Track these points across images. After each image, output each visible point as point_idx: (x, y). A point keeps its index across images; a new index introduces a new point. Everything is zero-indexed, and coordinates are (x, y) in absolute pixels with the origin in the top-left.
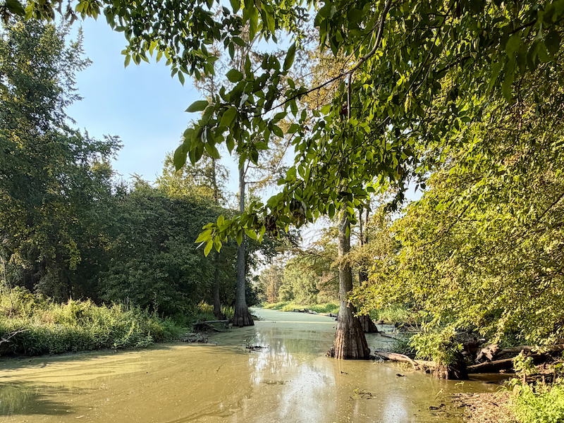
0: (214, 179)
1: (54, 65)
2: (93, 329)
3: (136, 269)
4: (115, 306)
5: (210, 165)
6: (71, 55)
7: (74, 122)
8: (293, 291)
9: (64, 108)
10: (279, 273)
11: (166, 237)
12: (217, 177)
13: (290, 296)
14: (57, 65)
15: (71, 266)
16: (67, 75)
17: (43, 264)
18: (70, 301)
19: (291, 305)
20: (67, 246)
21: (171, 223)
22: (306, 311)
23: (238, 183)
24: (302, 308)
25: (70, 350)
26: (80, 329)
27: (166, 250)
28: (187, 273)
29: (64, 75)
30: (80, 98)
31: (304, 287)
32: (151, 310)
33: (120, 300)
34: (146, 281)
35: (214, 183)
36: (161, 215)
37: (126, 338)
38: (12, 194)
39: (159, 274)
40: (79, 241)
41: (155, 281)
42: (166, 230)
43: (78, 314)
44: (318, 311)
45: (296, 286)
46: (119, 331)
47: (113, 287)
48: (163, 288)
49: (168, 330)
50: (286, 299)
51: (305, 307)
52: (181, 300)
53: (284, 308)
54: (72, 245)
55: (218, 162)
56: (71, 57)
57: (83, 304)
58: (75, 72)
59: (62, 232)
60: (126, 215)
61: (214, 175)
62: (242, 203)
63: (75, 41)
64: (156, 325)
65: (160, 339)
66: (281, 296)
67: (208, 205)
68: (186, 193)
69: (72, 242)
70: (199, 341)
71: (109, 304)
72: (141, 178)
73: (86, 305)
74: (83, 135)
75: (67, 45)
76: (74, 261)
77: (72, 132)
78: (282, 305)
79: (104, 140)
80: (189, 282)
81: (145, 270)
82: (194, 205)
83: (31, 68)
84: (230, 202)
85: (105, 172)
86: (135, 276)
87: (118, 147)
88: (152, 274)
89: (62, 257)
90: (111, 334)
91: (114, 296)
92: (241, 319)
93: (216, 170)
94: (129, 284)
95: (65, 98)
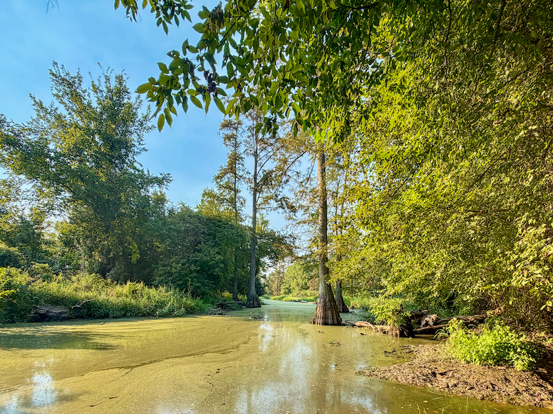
0: (235, 205)
1: (130, 129)
2: (143, 302)
3: (178, 263)
4: (161, 288)
5: (233, 196)
6: (142, 123)
7: (141, 166)
8: (291, 288)
9: (135, 157)
10: (281, 275)
11: (200, 243)
12: (237, 204)
13: (289, 291)
14: (132, 129)
15: (132, 260)
16: (138, 135)
17: (114, 259)
18: (129, 283)
19: (290, 297)
20: (131, 247)
21: (203, 233)
22: (300, 301)
23: (252, 208)
24: (297, 299)
25: (124, 316)
26: (133, 301)
27: (199, 251)
28: (214, 267)
29: (136, 135)
30: (146, 150)
31: (298, 285)
32: (187, 291)
33: (164, 285)
34: (184, 272)
35: (235, 208)
36: (197, 227)
37: (166, 310)
38: (95, 211)
39: (193, 267)
40: (139, 244)
41: (191, 272)
42: (200, 237)
43: (134, 292)
44: (308, 301)
45: (293, 284)
46: (161, 304)
47: (160, 276)
48: (195, 277)
49: (197, 306)
50: (286, 293)
51: (299, 298)
52: (208, 286)
53: (284, 299)
54: (134, 246)
55: (238, 195)
56: (141, 124)
57: (137, 285)
58: (144, 134)
59: (128, 237)
60: (173, 226)
61: (236, 202)
62: (254, 222)
63: (145, 114)
64: (189, 302)
65: (190, 312)
66: (282, 291)
67: (230, 221)
68: (215, 213)
69: (135, 244)
70: (219, 314)
71: (156, 287)
72: (186, 205)
73: (140, 286)
74: (146, 173)
75: (140, 117)
76: (135, 257)
77: (139, 171)
78: (283, 297)
79: (160, 176)
80: (215, 274)
81: (183, 264)
82: (220, 221)
83: (114, 130)
84: (246, 222)
85: (161, 200)
86: (176, 267)
87: (169, 181)
88: (189, 267)
89: (127, 255)
90: (156, 306)
91: (161, 283)
92: (252, 302)
93: (237, 200)
94: (172, 274)
95: (136, 150)
